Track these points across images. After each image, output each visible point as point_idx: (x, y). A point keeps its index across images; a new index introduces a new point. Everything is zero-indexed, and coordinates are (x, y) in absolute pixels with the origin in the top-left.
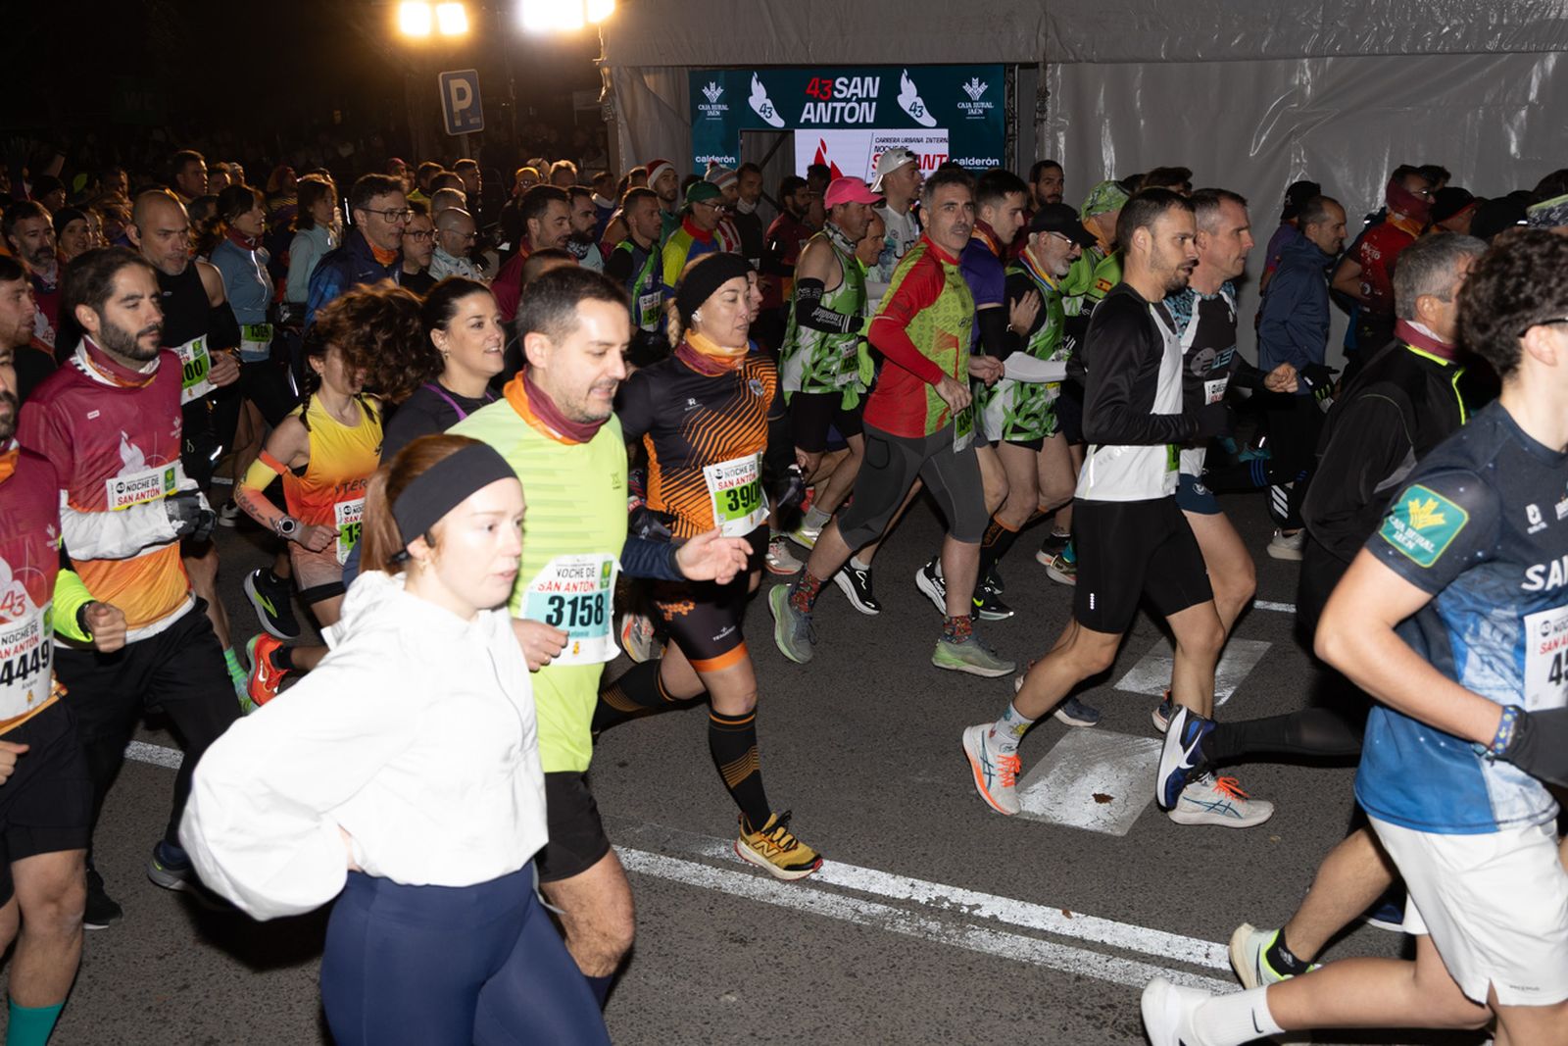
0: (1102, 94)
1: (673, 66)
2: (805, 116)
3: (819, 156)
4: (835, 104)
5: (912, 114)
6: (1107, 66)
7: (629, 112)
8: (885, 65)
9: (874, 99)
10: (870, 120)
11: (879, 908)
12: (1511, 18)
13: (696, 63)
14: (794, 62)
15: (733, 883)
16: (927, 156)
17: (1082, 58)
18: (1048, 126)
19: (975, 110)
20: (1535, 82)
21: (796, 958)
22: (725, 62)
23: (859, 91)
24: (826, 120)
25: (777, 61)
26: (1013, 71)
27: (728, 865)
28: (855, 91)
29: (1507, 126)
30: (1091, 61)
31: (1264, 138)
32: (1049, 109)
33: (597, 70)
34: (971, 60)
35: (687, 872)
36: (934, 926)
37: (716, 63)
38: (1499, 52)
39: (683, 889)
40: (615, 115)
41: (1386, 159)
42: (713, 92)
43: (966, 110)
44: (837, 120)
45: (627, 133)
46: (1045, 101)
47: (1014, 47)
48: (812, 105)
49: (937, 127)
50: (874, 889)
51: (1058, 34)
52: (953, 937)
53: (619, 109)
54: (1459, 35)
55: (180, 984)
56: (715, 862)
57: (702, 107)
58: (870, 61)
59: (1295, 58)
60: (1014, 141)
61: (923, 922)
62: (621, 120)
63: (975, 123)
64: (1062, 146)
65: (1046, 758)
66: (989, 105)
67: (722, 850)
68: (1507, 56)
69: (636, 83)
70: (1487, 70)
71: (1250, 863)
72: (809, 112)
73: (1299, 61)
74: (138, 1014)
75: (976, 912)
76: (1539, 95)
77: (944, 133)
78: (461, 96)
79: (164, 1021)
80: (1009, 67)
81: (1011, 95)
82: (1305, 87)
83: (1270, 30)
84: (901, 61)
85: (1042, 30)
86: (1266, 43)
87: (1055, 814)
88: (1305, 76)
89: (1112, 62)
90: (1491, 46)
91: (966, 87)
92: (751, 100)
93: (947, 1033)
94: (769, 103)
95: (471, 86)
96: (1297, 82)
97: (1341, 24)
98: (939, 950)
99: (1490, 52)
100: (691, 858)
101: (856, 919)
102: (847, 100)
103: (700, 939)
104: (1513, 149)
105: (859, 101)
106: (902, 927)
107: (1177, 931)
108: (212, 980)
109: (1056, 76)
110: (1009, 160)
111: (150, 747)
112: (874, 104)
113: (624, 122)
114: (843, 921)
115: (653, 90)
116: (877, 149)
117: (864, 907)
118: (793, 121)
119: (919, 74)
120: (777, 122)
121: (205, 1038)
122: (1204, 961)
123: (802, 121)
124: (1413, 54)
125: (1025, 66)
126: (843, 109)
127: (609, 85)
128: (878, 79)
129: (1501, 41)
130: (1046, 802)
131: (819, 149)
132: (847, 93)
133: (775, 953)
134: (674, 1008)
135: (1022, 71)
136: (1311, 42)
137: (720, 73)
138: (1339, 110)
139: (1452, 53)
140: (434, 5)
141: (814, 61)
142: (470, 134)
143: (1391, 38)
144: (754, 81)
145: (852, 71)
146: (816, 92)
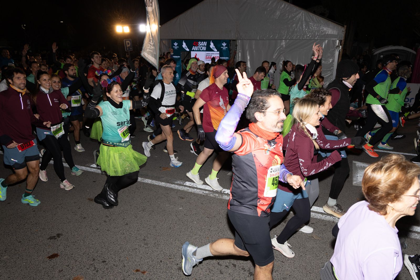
0: (247, 46)
1: (168, 39)
3: (195, 56)
5: (213, 49)
6: (248, 41)
8: (207, 40)
10: (205, 50)
11: (207, 192)
12: (320, 34)
13: (173, 38)
14: (191, 39)
15: (181, 188)
18: (237, 51)
19: (224, 48)
20: (324, 46)
21: (192, 201)
22: (178, 38)
23: (203, 44)
24: (197, 50)
25: (188, 39)
27: (180, 185)
30: (245, 40)
31: (276, 54)
32: (238, 48)
34: (223, 39)
35: (172, 186)
36: (217, 195)
37: (176, 38)
38: (318, 40)
39: (172, 189)
42: (176, 44)
43: (222, 48)
47: (231, 37)
49: (217, 51)
50: (206, 189)
51: (239, 35)
52: (220, 197)
54: (310, 36)
55: (79, 208)
56: (177, 184)
57: (174, 47)
58: (205, 39)
59: (282, 40)
60: (231, 54)
61: (215, 194)
63: (224, 51)
64: (240, 55)
66: (227, 48)
67: (179, 182)
69: (161, 42)
74: (71, 213)
75: (225, 192)
77: (218, 52)
79: (76, 214)
80: (230, 40)
81: (231, 46)
82: (283, 45)
83: (277, 35)
84: (210, 39)
85: (236, 34)
86: (276, 37)
88: (283, 43)
90: (316, 39)
91: (223, 44)
92: (183, 46)
93: (219, 214)
94: (186, 46)
95: (130, 41)
97: (290, 34)
98: (218, 199)
100: (173, 184)
101: (203, 194)
102: (201, 46)
103: (175, 198)
105: (203, 46)
106: (211, 195)
108: (85, 207)
109: (239, 42)
110: (230, 58)
114: (201, 194)
115: (164, 43)
116: (206, 55)
117: (204, 192)
118: (191, 50)
119: (214, 41)
120: (188, 50)
121: (83, 217)
124: (302, 40)
125: (233, 40)
129: (318, 37)
132: (201, 45)
133: (189, 200)
134: (170, 210)
136: (285, 37)
137: (177, 41)
138: (289, 50)
139: (309, 40)
140: (123, 26)
141: (194, 39)
142: (130, 52)
143: (299, 37)
144: (183, 42)
145: (201, 41)
146: (195, 44)
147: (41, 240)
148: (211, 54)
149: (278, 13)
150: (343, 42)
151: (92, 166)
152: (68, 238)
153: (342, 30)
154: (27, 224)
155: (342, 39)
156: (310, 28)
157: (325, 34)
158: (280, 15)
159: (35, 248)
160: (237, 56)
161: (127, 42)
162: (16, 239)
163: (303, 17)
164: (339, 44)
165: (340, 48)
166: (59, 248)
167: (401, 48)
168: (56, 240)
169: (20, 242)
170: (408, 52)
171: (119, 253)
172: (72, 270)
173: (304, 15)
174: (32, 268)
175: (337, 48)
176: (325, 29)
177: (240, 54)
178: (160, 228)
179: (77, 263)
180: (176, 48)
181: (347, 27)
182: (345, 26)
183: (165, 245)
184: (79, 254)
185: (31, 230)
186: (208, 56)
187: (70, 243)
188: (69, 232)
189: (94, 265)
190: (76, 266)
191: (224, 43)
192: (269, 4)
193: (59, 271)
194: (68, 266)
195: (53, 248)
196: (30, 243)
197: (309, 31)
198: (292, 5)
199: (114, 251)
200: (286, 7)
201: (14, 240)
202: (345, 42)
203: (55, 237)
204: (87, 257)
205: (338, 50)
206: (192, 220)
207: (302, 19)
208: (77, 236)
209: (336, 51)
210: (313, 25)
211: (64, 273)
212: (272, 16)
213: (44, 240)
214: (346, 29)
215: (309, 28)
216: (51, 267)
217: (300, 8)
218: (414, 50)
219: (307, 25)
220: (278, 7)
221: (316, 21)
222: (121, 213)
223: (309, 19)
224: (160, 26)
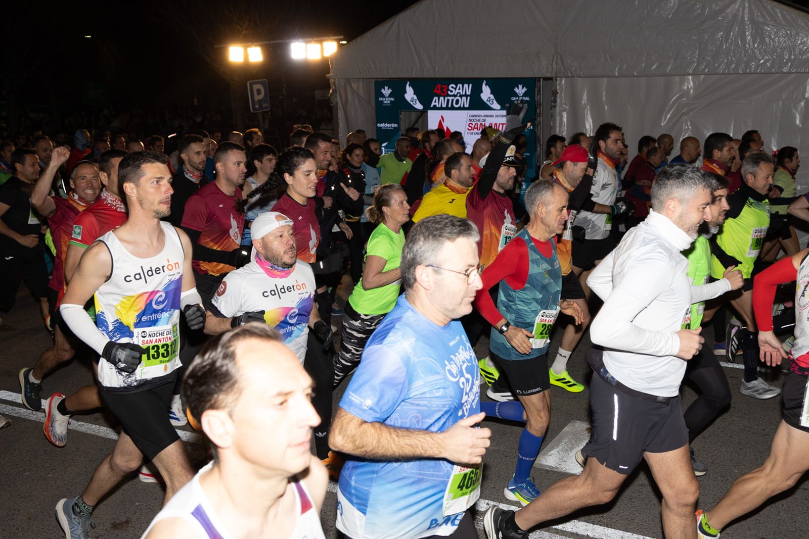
0: (585, 93)
1: (366, 79)
2: (433, 104)
3: (440, 124)
4: (449, 98)
5: (488, 103)
6: (588, 79)
7: (344, 100)
8: (474, 78)
9: (468, 96)
10: (467, 106)
12: (795, 56)
13: (379, 77)
14: (428, 76)
16: (496, 124)
17: (575, 75)
18: (558, 109)
20: (808, 88)
22: (393, 76)
23: (461, 91)
24: (444, 106)
25: (419, 76)
26: (540, 81)
28: (459, 91)
29: (794, 110)
30: (580, 77)
31: (669, 116)
32: (558, 101)
33: (328, 80)
34: (518, 76)
37: (388, 77)
38: (789, 73)
40: (337, 103)
41: (732, 127)
42: (386, 91)
44: (450, 106)
45: (343, 112)
46: (555, 97)
47: (541, 68)
48: (437, 98)
49: (501, 110)
51: (563, 63)
53: (338, 99)
54: (768, 64)
57: (381, 99)
58: (466, 76)
59: (685, 75)
60: (540, 116)
62: (340, 105)
64: (565, 120)
65: (557, 437)
66: (527, 99)
68: (793, 75)
69: (347, 86)
70: (784, 82)
72: (435, 102)
73: (687, 77)
77: (504, 112)
78: (258, 93)
80: (537, 79)
81: (539, 93)
82: (690, 90)
83: (672, 61)
84: (483, 77)
85: (555, 61)
86: (669, 68)
87: (562, 467)
88: (690, 84)
89: (590, 77)
90: (785, 70)
91: (516, 90)
92: (406, 95)
94: (415, 97)
95: (264, 87)
96: (686, 88)
97: (708, 59)
99: (785, 73)
102: (455, 96)
104: (798, 122)
105: (461, 96)
107: (627, 530)
109: (562, 84)
110: (538, 127)
111: (94, 426)
112: (469, 98)
113: (341, 106)
115: (356, 90)
116: (470, 120)
118: (427, 106)
119: (492, 83)
120: (419, 106)
123: (432, 106)
124: (745, 73)
125: (546, 79)
126: (453, 100)
127: (334, 87)
128: (471, 85)
129: (790, 67)
130: (558, 461)
131: (440, 121)
132: (455, 92)
135: (545, 82)
136: (693, 67)
137: (390, 82)
138: (707, 102)
139: (765, 73)
140: (246, 48)
141: (438, 76)
142: (263, 112)
143: (734, 66)
144: (407, 86)
145: (458, 81)
146: (439, 92)
148: (485, 116)
156: (767, 40)
158: (678, 8)
160: (558, 122)
161: (256, 87)
163: (746, 11)
173: (747, 5)
177: (565, 115)
180: (387, 101)
186: (474, 123)
197: (765, 51)
207: (743, 18)
210: (776, 33)
212: (656, 11)
215: (763, 42)
219: (759, 34)
221: (784, 24)
223: (765, 17)
224: (345, 42)
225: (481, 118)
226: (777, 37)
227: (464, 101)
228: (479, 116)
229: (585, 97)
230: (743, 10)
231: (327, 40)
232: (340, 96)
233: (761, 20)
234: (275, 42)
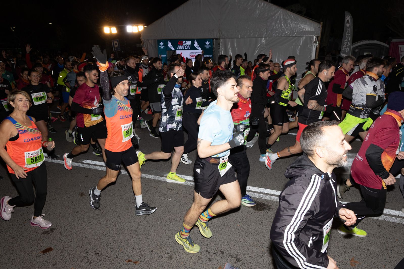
1: (154, 39)
2: (178, 48)
4: (183, 46)
5: (197, 48)
8: (192, 39)
9: (190, 45)
10: (189, 49)
12: (298, 31)
13: (159, 38)
14: (176, 38)
17: (226, 38)
18: (220, 50)
19: (208, 47)
20: (301, 42)
21: (181, 192)
22: (163, 38)
23: (187, 43)
24: (182, 49)
25: (173, 38)
28: (187, 44)
29: (297, 49)
31: (257, 51)
32: (220, 47)
33: (141, 40)
34: (207, 38)
38: (295, 36)
42: (162, 44)
43: (206, 47)
44: (184, 49)
46: (219, 45)
47: (214, 35)
48: (179, 46)
49: (201, 50)
51: (222, 33)
54: (289, 34)
55: (71, 202)
57: (160, 46)
58: (189, 38)
60: (214, 52)
63: (208, 49)
66: (210, 46)
68: (297, 37)
69: (148, 42)
70: (294, 40)
71: (256, 173)
73: (263, 38)
74: (64, 208)
76: (302, 44)
78: (116, 44)
79: (69, 209)
80: (213, 39)
81: (214, 44)
82: (264, 43)
84: (195, 38)
85: (219, 33)
86: (257, 35)
89: (231, 38)
90: (294, 35)
91: (206, 43)
92: (168, 45)
94: (172, 46)
95: (118, 42)
96: (262, 42)
97: (269, 32)
100: (162, 176)
101: (191, 185)
102: (185, 45)
103: (164, 190)
104: (298, 53)
105: (187, 45)
108: (77, 201)
109: (221, 41)
110: (214, 56)
114: (189, 186)
115: (151, 43)
116: (191, 54)
118: (176, 49)
119: (198, 41)
120: (173, 49)
121: (76, 211)
122: (249, 189)
124: (281, 37)
125: (216, 39)
126: (185, 47)
127: (143, 42)
128: (191, 41)
129: (296, 35)
132: (185, 44)
133: (177, 192)
134: (160, 202)
136: (264, 35)
139: (288, 37)
140: (110, 28)
141: (179, 38)
143: (278, 34)
144: (169, 42)
145: (186, 40)
146: (180, 44)
147: (34, 235)
149: (258, 12)
150: (319, 38)
151: (83, 162)
152: (61, 232)
153: (319, 27)
154: (20, 220)
155: (319, 35)
156: (288, 25)
157: (303, 31)
158: (259, 14)
159: (29, 243)
161: (115, 42)
162: (10, 235)
163: (282, 15)
164: (316, 40)
165: (317, 44)
166: (52, 242)
167: (375, 42)
168: (50, 234)
169: (14, 238)
170: (382, 45)
171: (111, 244)
172: (66, 263)
173: (282, 13)
174: (26, 263)
175: (314, 44)
176: (302, 26)
177: (223, 51)
178: (150, 219)
179: (71, 256)
180: (162, 47)
181: (323, 24)
182: (322, 23)
183: (155, 235)
184: (73, 247)
185: (24, 226)
187: (63, 237)
188: (62, 227)
189: (88, 257)
190: (69, 259)
191: (208, 42)
192: (249, 4)
193: (53, 264)
194: (62, 259)
195: (46, 242)
196: (24, 239)
197: (288, 29)
198: (271, 4)
199: (107, 243)
200: (265, 6)
201: (8, 237)
202: (322, 38)
203: (48, 231)
204: (81, 250)
205: (315, 46)
206: (181, 211)
207: (281, 17)
208: (70, 229)
209: (313, 47)
210: (291, 23)
211: (57, 266)
212: (252, 15)
213: (38, 235)
214: (322, 25)
215: (287, 26)
216: (45, 261)
217: (278, 7)
218: (387, 44)
219: (286, 23)
220: (258, 7)
221: (294, 19)
222: (113, 206)
223: (288, 17)
224: (146, 27)
225: (195, 53)
226: (292, 24)
227: (189, 47)
228: (194, 52)
229: (229, 45)
230: (281, 15)
231: (139, 25)
232: (145, 45)
233: (286, 18)
234: (121, 26)
